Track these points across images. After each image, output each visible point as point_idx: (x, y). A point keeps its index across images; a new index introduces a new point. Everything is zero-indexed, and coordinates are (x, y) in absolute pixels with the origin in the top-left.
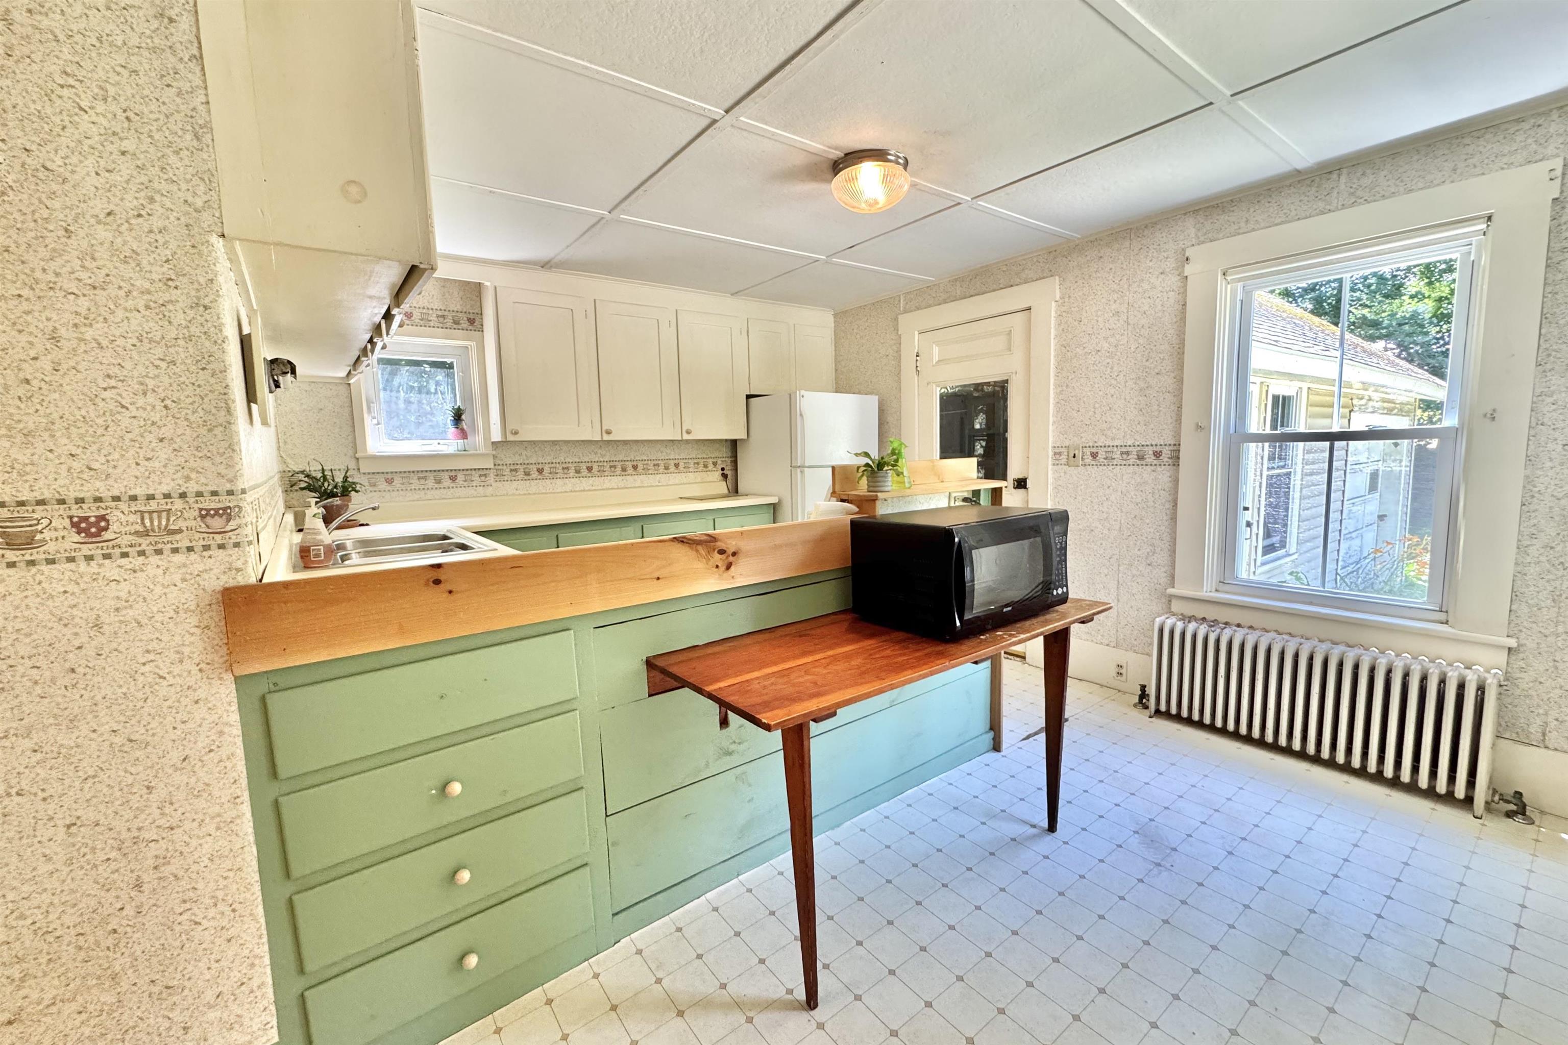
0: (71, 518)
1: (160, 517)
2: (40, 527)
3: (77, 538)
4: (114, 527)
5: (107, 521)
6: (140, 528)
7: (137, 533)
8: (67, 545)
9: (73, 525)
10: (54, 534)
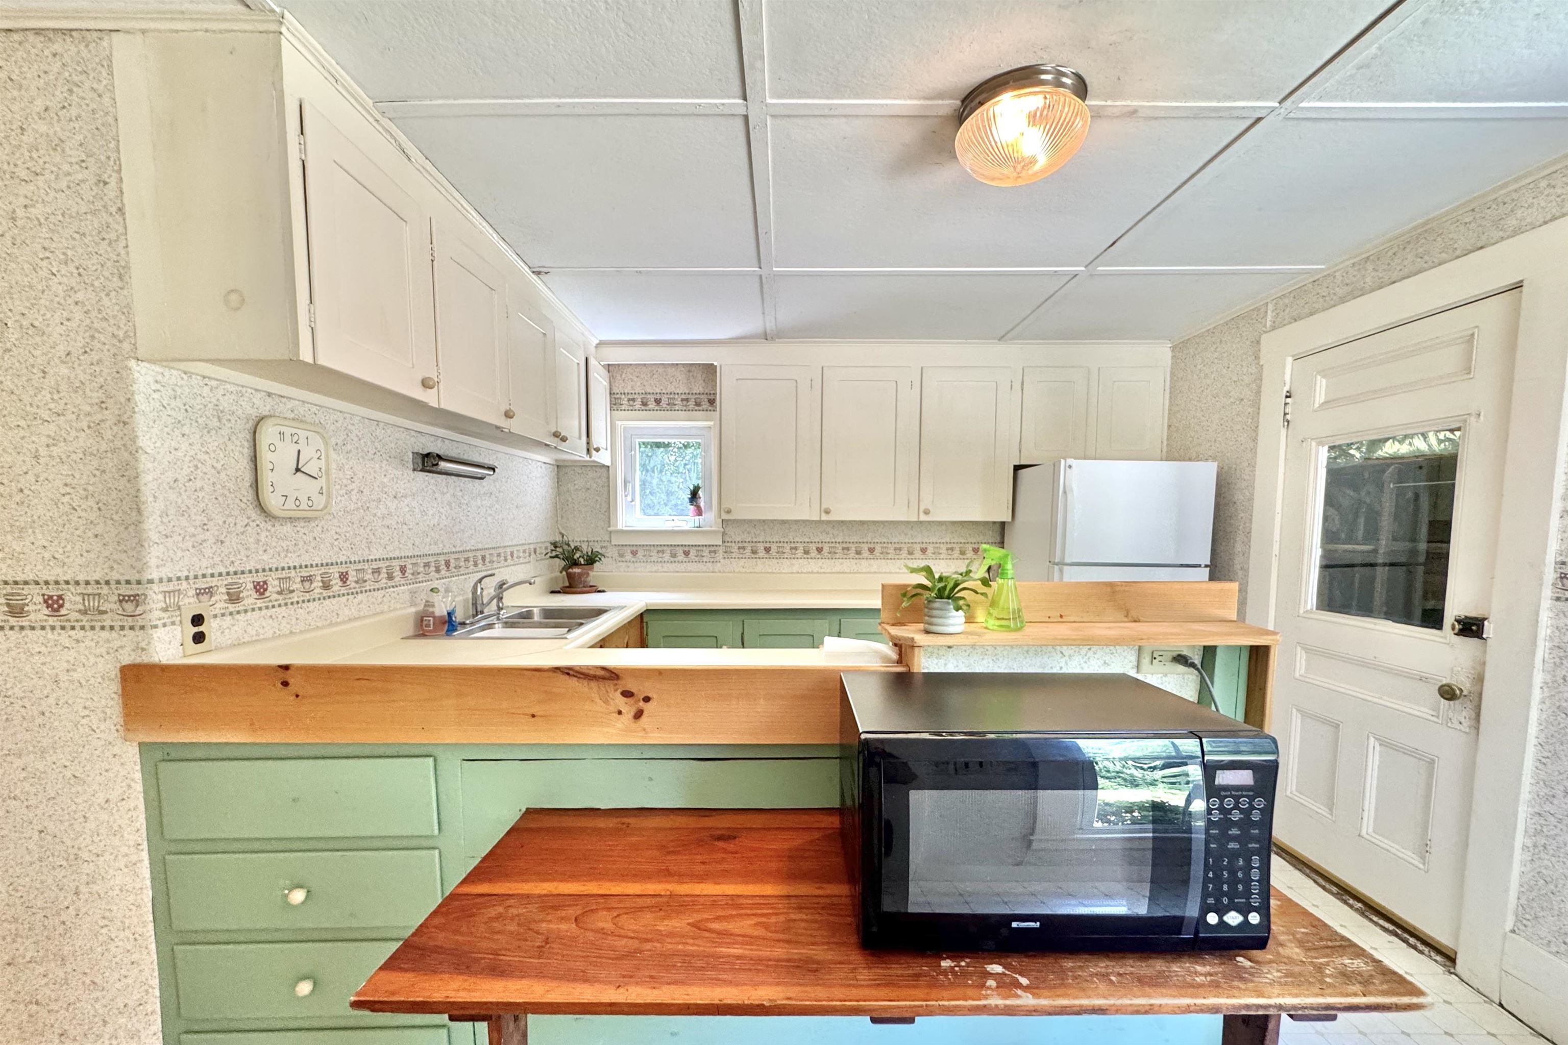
0: (43, 595)
1: (94, 599)
2: (27, 601)
3: (47, 612)
4: (67, 605)
5: (63, 600)
6: (82, 608)
7: (80, 611)
8: (40, 616)
9: (45, 601)
10: (35, 607)
